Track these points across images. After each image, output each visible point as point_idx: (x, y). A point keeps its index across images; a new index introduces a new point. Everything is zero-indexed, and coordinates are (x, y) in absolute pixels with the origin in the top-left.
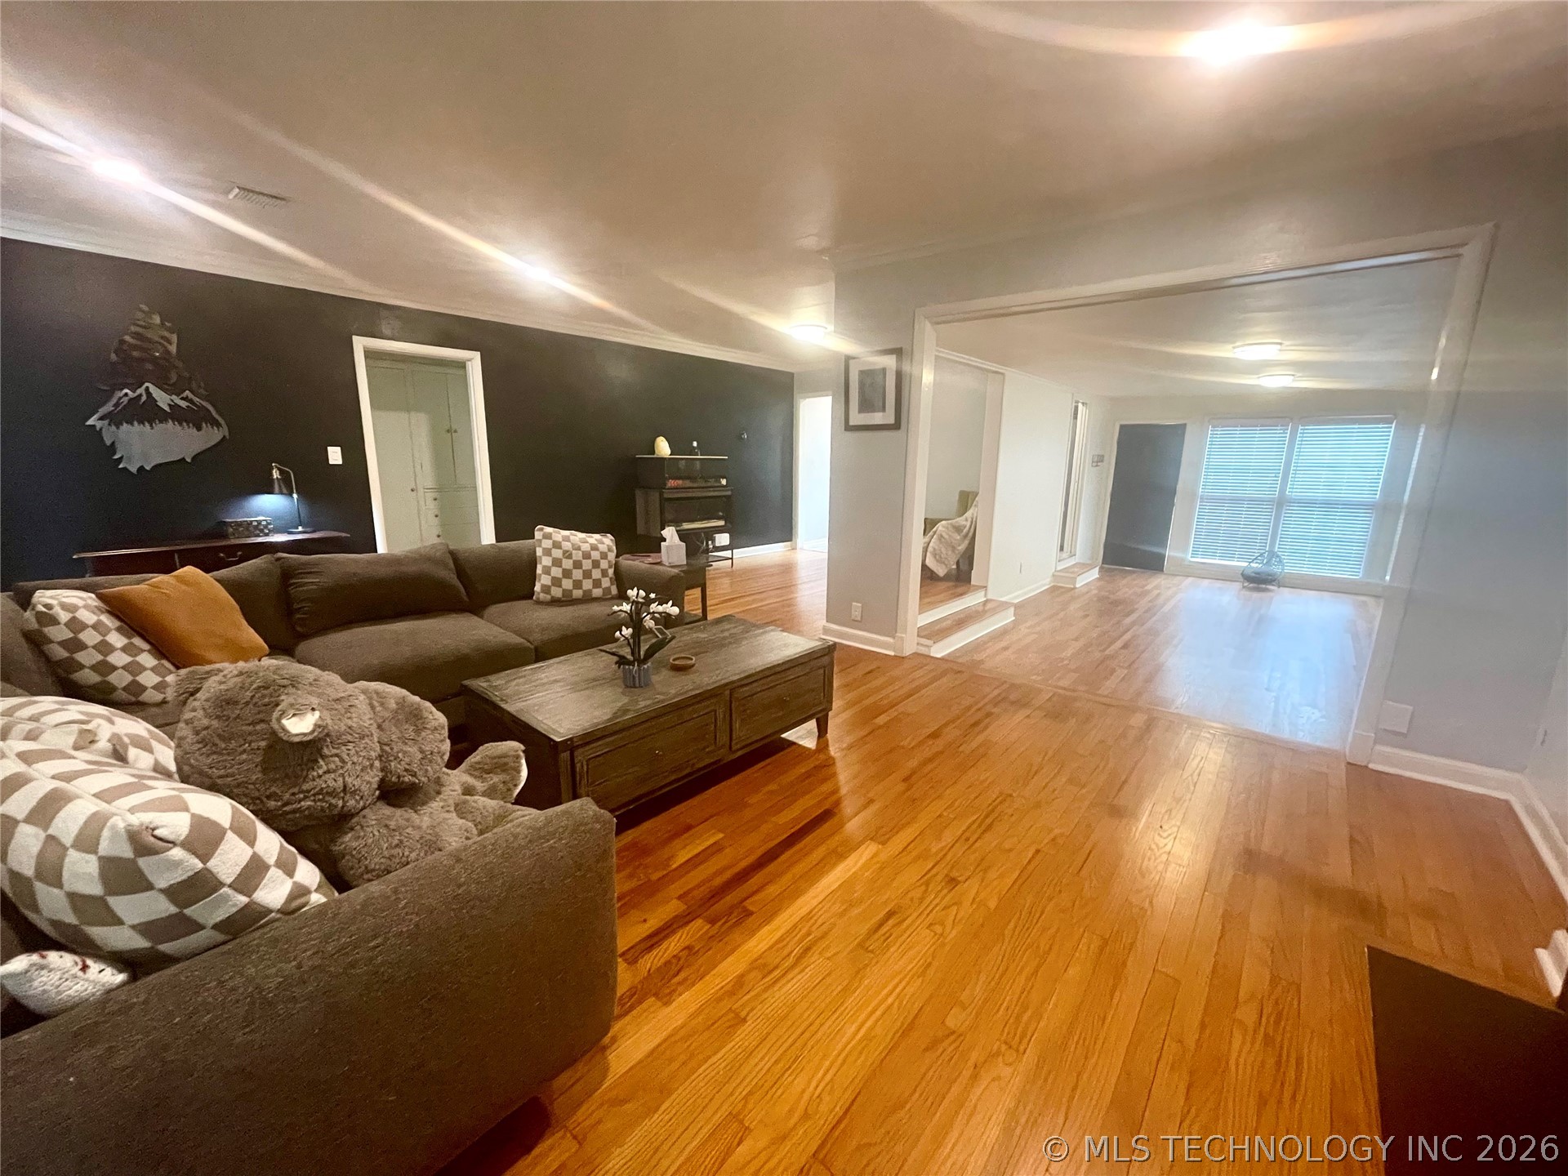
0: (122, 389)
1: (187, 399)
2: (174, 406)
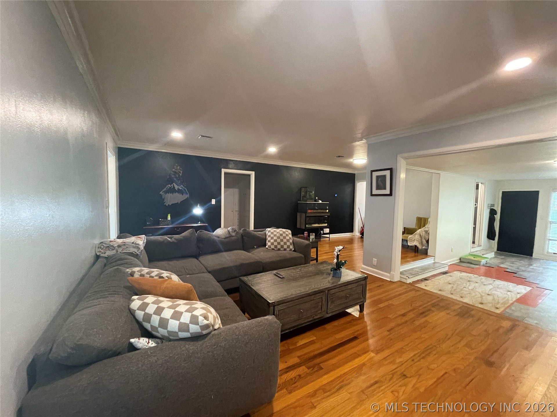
0: (168, 185)
1: (182, 187)
2: (178, 189)
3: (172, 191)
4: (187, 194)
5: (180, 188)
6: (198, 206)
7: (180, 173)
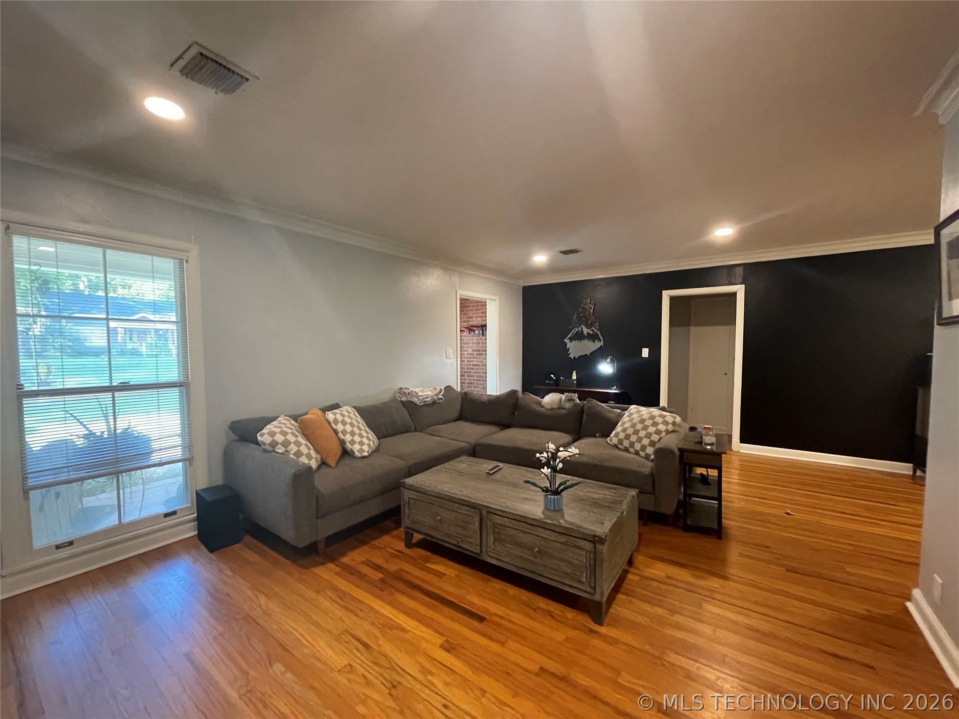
0: (575, 328)
1: (592, 330)
2: (588, 334)
3: (579, 337)
4: (600, 340)
5: (591, 332)
6: (608, 360)
7: (591, 309)
